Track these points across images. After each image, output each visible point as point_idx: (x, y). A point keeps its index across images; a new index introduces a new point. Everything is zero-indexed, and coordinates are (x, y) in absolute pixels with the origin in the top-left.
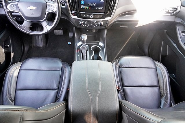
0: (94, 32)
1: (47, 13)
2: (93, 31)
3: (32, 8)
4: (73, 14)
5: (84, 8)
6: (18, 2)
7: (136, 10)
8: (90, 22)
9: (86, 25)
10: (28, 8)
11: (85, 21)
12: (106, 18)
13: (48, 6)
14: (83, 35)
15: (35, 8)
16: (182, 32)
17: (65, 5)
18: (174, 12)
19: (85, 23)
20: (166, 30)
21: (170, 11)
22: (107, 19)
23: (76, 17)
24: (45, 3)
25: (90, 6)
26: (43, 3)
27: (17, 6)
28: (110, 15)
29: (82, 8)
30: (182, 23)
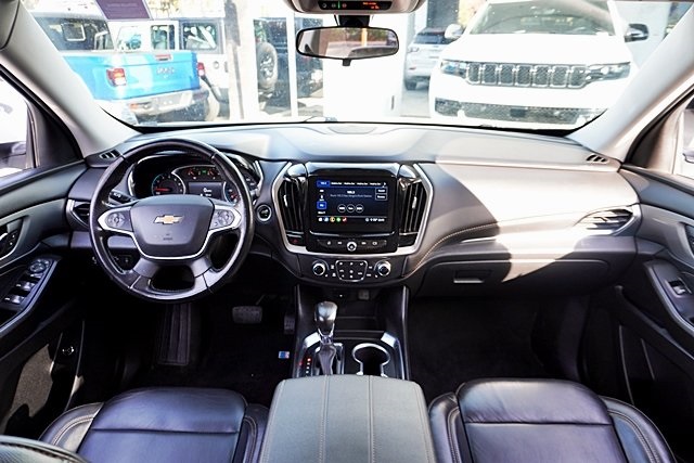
0: (363, 300)
1: (210, 233)
2: (361, 298)
3: (170, 219)
4: (291, 241)
5: (326, 220)
6: (132, 205)
7: (495, 222)
8: (346, 262)
9: (334, 275)
10: (158, 220)
11: (331, 261)
12: (399, 249)
13: (216, 214)
14: (326, 306)
15: (177, 219)
16: (673, 284)
17: (268, 214)
18: (625, 223)
19: (333, 267)
20: (620, 287)
21: (609, 221)
22: (401, 251)
23: (302, 250)
24: (208, 207)
25: (346, 213)
26: (204, 206)
27: (127, 215)
28: (410, 241)
29: (320, 220)
30: (662, 254)
